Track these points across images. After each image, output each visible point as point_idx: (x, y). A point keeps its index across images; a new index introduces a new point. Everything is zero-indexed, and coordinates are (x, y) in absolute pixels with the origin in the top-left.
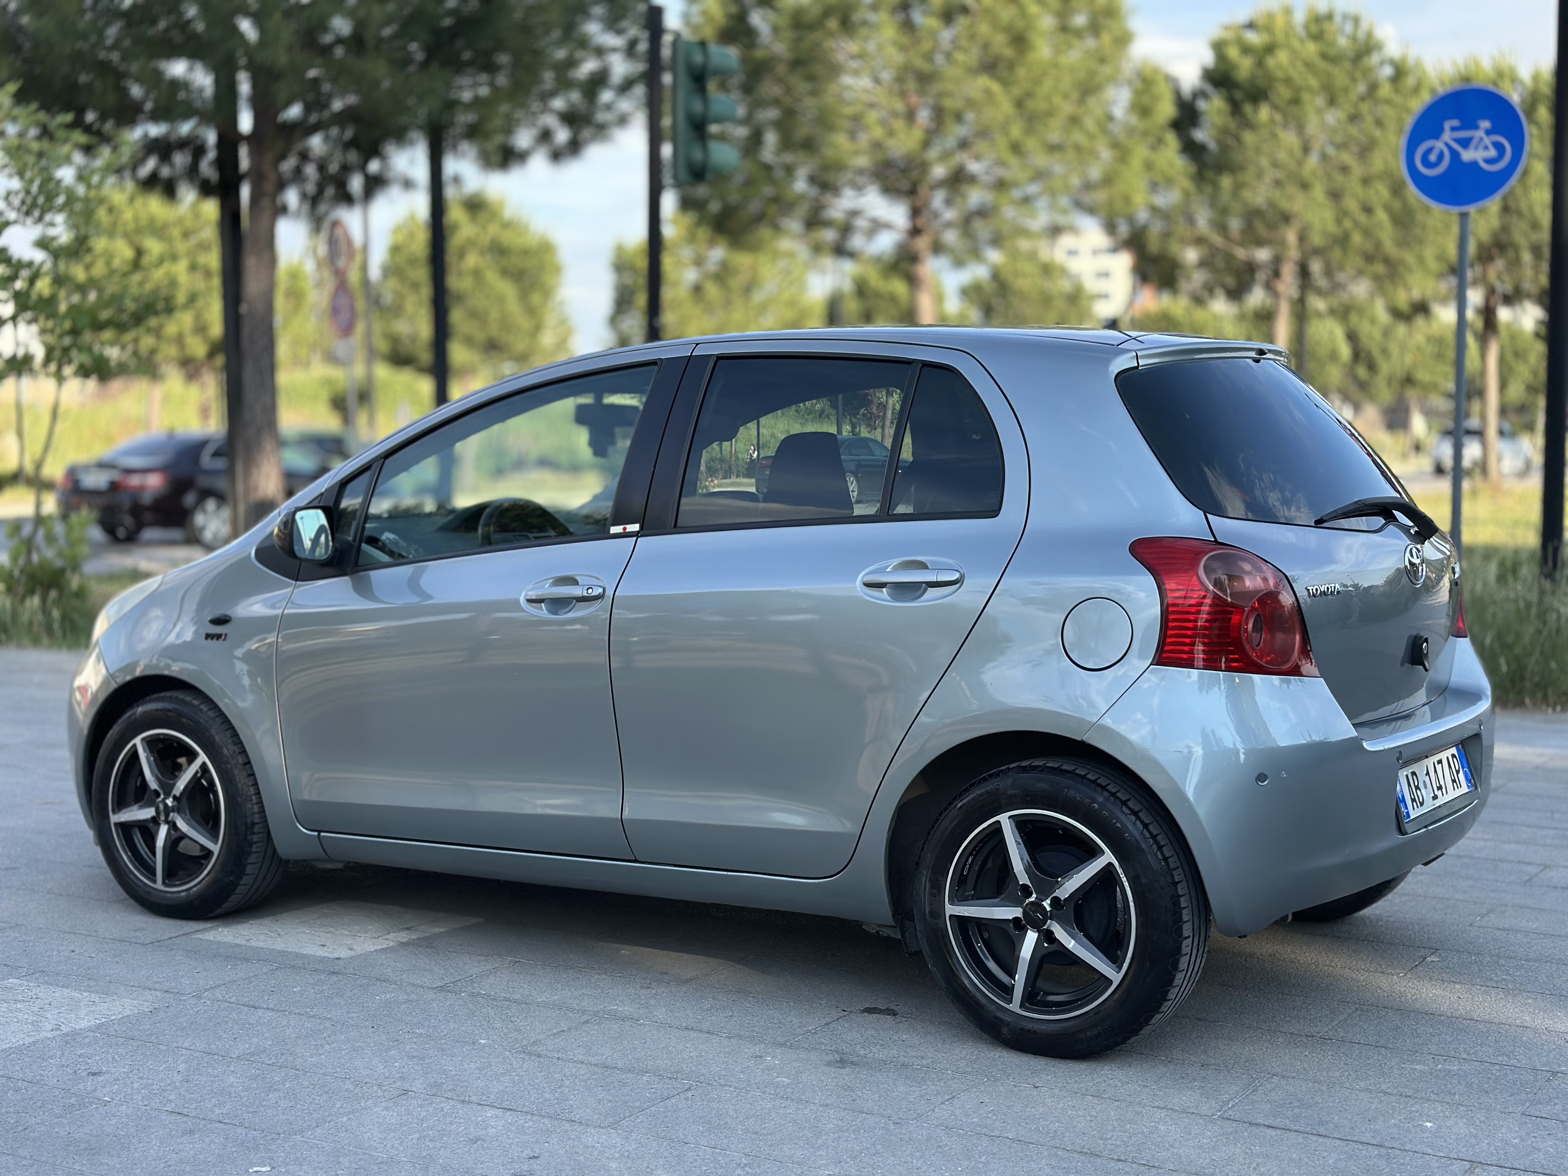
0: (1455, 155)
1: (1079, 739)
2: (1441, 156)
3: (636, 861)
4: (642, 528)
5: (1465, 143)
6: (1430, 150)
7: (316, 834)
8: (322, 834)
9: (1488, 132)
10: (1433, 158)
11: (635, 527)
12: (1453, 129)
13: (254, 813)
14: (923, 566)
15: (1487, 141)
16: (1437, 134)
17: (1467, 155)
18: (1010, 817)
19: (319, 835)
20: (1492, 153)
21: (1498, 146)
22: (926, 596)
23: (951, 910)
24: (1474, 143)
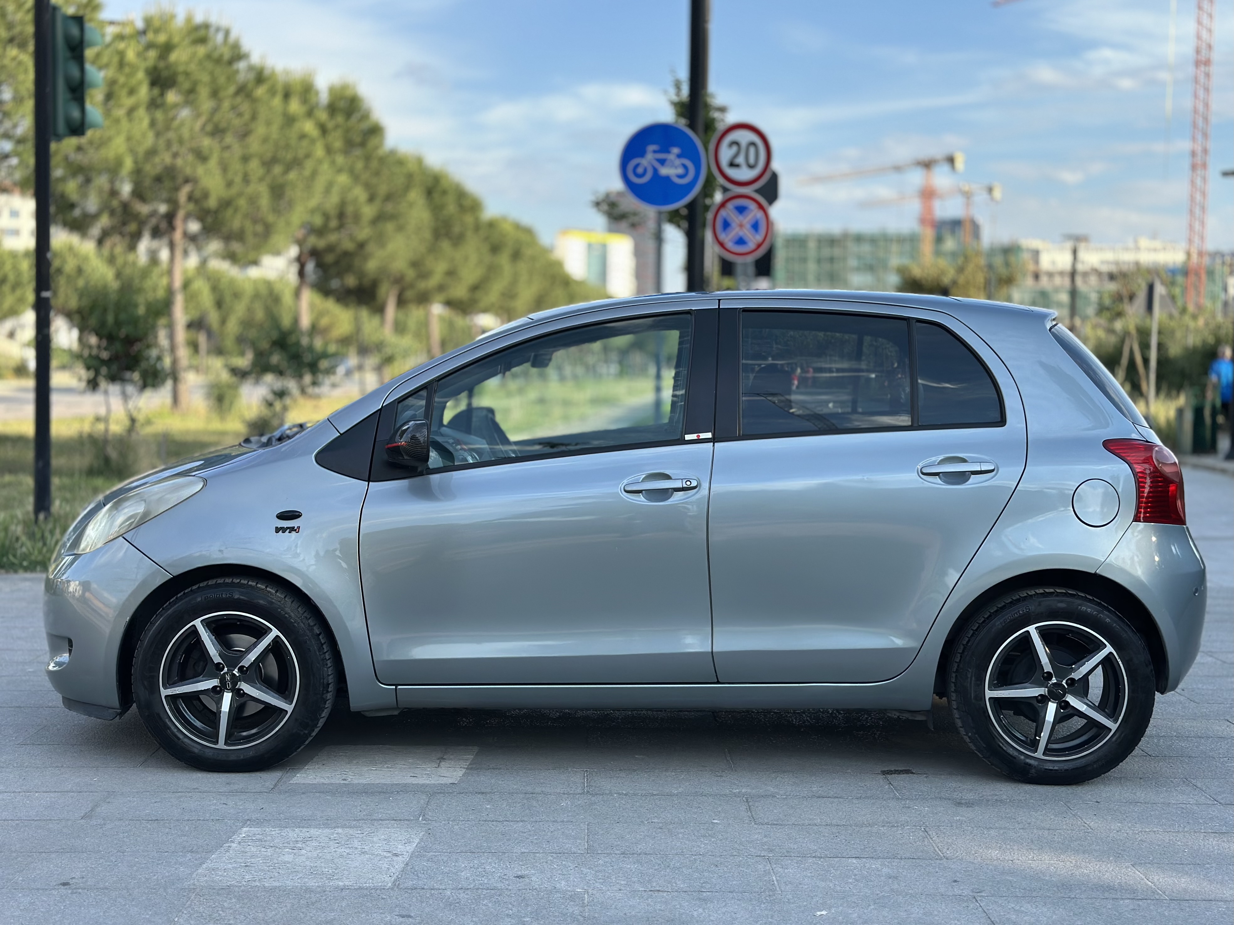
0: (655, 170)
1: (1093, 572)
2: (645, 171)
3: (718, 683)
4: (714, 435)
5: (662, 162)
6: (637, 166)
7: (394, 687)
8: (399, 687)
9: (679, 156)
10: (640, 170)
11: (709, 435)
12: (655, 152)
13: (329, 675)
14: (963, 460)
15: (678, 162)
16: (642, 154)
17: (664, 171)
18: (1036, 628)
19: (396, 688)
20: (680, 171)
21: (685, 167)
22: (970, 481)
23: (989, 694)
24: (667, 163)
